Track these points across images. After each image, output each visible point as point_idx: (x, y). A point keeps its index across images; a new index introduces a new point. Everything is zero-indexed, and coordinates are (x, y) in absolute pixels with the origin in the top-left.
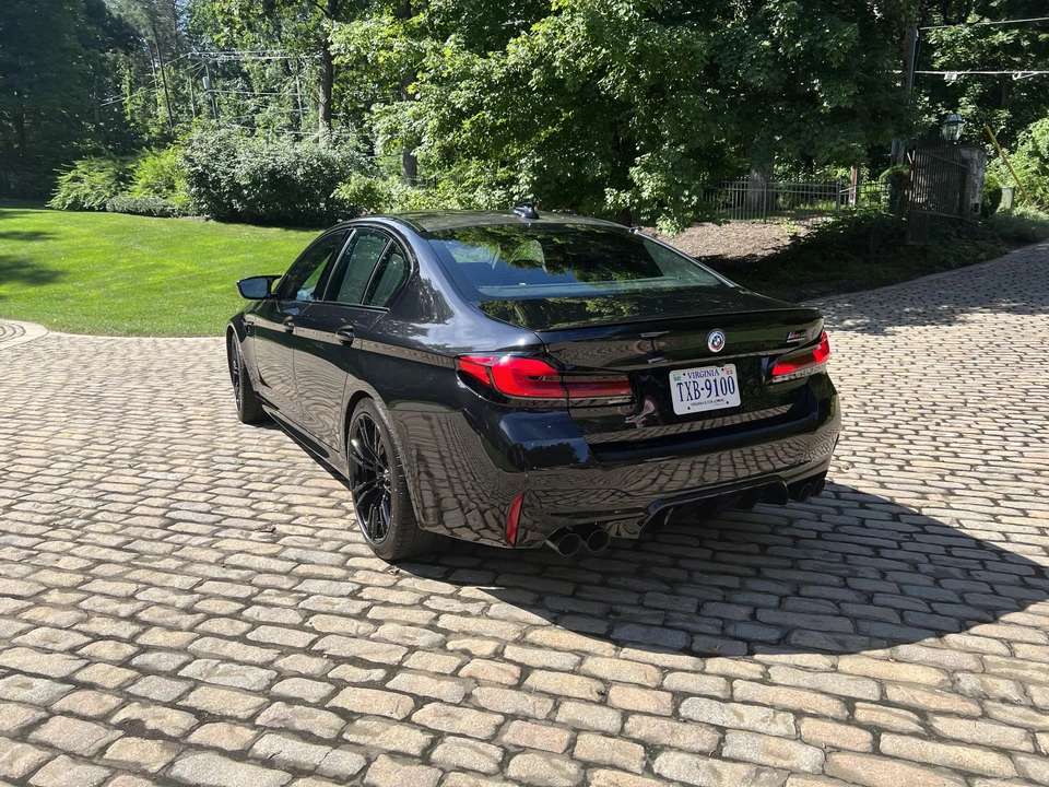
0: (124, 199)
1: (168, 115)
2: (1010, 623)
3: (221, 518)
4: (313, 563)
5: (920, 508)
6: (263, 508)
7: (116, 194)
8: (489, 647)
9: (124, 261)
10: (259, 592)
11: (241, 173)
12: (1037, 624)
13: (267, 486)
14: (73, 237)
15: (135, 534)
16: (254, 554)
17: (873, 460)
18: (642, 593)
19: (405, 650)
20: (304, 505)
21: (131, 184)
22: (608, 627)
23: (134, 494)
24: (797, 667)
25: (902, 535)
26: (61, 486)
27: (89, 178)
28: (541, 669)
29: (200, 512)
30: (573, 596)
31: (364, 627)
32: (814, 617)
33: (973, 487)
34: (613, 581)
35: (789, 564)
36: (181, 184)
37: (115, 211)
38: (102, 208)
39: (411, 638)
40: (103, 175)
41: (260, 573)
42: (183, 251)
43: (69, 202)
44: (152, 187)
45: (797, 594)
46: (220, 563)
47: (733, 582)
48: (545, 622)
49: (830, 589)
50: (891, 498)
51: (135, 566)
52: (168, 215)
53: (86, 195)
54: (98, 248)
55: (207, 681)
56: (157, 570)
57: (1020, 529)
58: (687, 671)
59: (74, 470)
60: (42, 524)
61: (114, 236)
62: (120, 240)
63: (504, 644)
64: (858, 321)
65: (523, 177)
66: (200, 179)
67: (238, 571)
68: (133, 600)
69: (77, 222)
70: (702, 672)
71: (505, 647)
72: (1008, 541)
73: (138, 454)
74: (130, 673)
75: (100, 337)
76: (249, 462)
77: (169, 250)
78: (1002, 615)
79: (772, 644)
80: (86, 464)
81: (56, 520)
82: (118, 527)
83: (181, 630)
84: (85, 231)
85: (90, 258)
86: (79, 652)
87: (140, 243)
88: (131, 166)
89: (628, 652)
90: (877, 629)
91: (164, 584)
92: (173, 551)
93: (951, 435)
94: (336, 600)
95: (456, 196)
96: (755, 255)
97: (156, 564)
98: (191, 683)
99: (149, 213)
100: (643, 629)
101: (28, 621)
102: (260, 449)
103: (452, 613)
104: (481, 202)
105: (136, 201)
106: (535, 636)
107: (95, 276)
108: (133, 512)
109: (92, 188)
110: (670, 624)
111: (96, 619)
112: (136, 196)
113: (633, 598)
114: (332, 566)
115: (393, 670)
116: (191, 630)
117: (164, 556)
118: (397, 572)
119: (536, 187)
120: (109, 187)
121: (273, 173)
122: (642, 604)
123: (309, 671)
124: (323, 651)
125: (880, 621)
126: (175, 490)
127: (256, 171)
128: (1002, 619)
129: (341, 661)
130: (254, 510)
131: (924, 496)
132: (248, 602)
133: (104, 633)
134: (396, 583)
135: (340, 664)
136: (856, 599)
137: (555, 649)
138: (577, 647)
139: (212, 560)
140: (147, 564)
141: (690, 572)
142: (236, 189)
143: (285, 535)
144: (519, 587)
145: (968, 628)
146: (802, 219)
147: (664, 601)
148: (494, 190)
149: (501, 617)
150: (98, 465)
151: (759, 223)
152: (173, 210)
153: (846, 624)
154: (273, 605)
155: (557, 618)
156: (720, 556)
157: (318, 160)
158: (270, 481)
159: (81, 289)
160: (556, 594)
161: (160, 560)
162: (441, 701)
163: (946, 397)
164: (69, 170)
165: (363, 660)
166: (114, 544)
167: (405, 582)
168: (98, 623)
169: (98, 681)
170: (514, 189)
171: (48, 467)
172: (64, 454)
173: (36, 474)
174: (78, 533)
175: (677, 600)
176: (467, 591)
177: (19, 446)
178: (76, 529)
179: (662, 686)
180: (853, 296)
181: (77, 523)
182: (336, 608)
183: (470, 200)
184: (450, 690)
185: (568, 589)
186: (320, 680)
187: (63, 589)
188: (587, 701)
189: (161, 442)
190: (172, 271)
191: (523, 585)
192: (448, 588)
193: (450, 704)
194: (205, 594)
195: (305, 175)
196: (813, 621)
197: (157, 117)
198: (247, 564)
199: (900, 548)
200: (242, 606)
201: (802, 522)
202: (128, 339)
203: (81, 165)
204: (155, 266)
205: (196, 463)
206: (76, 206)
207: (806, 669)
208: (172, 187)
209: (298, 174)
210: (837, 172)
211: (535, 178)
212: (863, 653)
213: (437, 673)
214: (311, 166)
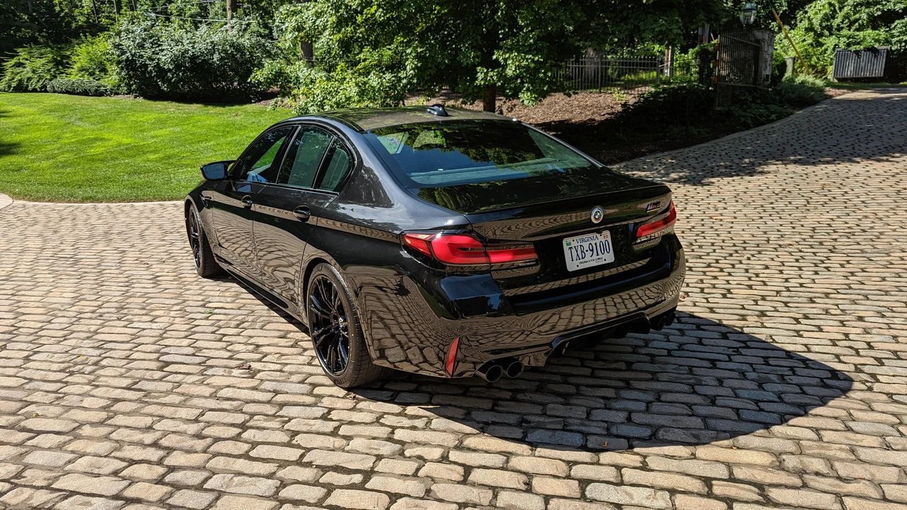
0: (62, 80)
1: (92, 5)
2: (816, 415)
3: (205, 359)
4: (287, 393)
5: (742, 328)
6: (236, 349)
7: (55, 77)
8: (437, 453)
9: (67, 135)
10: (251, 418)
11: (165, 58)
12: (836, 415)
13: (236, 331)
14: (20, 116)
15: (139, 376)
16: (239, 388)
17: (702, 290)
18: (544, 405)
19: (374, 458)
20: (268, 345)
21: (68, 68)
22: (523, 433)
23: (128, 342)
24: (666, 456)
25: (731, 350)
26: (65, 338)
27: (33, 63)
28: (479, 467)
29: (186, 355)
30: (492, 410)
31: (338, 442)
32: (674, 417)
33: (780, 309)
34: (520, 396)
35: (649, 376)
36: (113, 69)
37: (55, 92)
38: (44, 89)
39: (376, 449)
40: (43, 61)
41: (247, 403)
42: (119, 126)
43: (14, 85)
44: (87, 70)
45: (659, 400)
46: (213, 396)
47: (610, 393)
48: (475, 431)
49: (682, 395)
50: (719, 320)
51: (146, 402)
52: (101, 94)
53: (29, 79)
54: (43, 124)
55: (227, 491)
56: (165, 405)
57: (817, 341)
58: (586, 463)
59: (72, 324)
60: (60, 371)
61: (57, 114)
62: (62, 117)
63: (448, 450)
64: (681, 174)
65: (410, 65)
66: (129, 64)
67: (230, 402)
68: (152, 431)
69: (23, 102)
70: (598, 463)
71: (449, 452)
72: (809, 351)
73: (122, 308)
74: (165, 489)
75: (59, 204)
76: (216, 311)
77: (106, 125)
78: (810, 410)
79: (646, 440)
80: (81, 318)
81: (70, 367)
82: (123, 371)
83: (197, 452)
84: (31, 110)
85: (38, 134)
86: (121, 474)
87: (80, 119)
88: (68, 53)
89: (540, 451)
90: (721, 425)
91: (173, 416)
92: (173, 388)
93: (760, 267)
94: (312, 422)
95: (354, 80)
96: (594, 120)
97: (162, 400)
98: (216, 494)
99: (85, 93)
100: (550, 433)
101: (73, 452)
102: (222, 299)
103: (403, 428)
104: (375, 84)
105: (73, 83)
106: (469, 442)
107: (44, 149)
108: (131, 357)
109: (34, 72)
110: (568, 428)
111: (126, 447)
112: (73, 78)
113: (538, 409)
114: (303, 394)
115: (368, 474)
116: (205, 451)
117: (168, 393)
118: (354, 397)
119: (420, 71)
120: (49, 70)
121: (193, 58)
122: (545, 414)
123: (305, 479)
124: (311, 462)
125: (723, 419)
126: (161, 337)
127: (178, 57)
128: (810, 412)
129: (327, 469)
130: (229, 351)
131: (743, 318)
132: (244, 427)
133: (136, 458)
134: (355, 406)
135: (326, 472)
136: (702, 401)
137: (487, 452)
138: (503, 450)
139: (207, 395)
140: (155, 400)
141: (577, 386)
142: (161, 71)
143: (259, 371)
144: (451, 405)
145: (787, 421)
146: (629, 89)
147: (561, 410)
148: (384, 74)
149: (441, 429)
150: (91, 318)
151: (596, 93)
152: (106, 90)
153: (697, 422)
154: (264, 429)
155: (484, 428)
156: (597, 373)
157: (230, 46)
158: (237, 326)
159: (33, 161)
160: (479, 409)
161: (165, 397)
162: (409, 496)
163: (753, 236)
164: (12, 57)
165: (343, 467)
166: (124, 385)
167: (361, 405)
168: (129, 450)
169: (142, 496)
170: (402, 74)
171: (49, 322)
172: (59, 310)
173: (41, 329)
174: (92, 377)
175: (571, 409)
176: (411, 410)
177: (20, 304)
178: (89, 374)
179: (570, 475)
180: (674, 153)
181: (89, 369)
182: (314, 428)
183: (365, 83)
184: (414, 487)
185: (488, 404)
186: (314, 485)
187: (92, 424)
188: (517, 490)
189: (139, 297)
190: (111, 143)
191: (453, 403)
192: (396, 408)
193: (416, 498)
194: (208, 422)
195: (221, 59)
196: (674, 421)
197: (83, 7)
198: (235, 396)
199: (730, 360)
200: (240, 430)
201: (655, 343)
202: (84, 205)
203: (23, 54)
204: (96, 139)
205: (172, 314)
206: (21, 88)
207: (672, 457)
208: (104, 70)
209: (215, 59)
210: (654, 48)
211: (419, 65)
212: (713, 443)
213: (402, 475)
214: (225, 51)
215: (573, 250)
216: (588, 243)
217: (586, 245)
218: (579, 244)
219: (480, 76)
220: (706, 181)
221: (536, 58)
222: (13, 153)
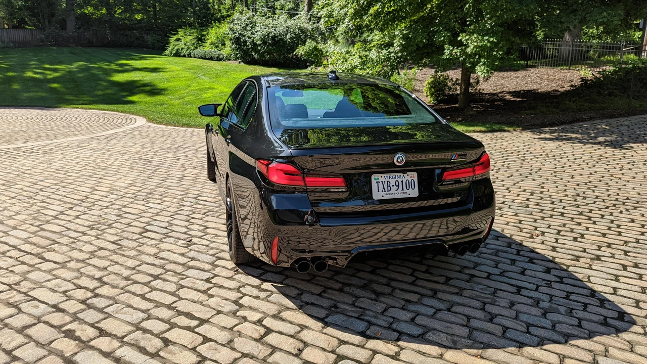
0: (200, 50)
1: (231, 3)
2: (574, 346)
3: (170, 231)
4: (199, 261)
5: (568, 266)
6: (192, 228)
7: (196, 48)
8: (256, 316)
9: (194, 85)
10: (165, 273)
11: (257, 37)
12: (592, 348)
13: (201, 216)
14: (172, 71)
15: (125, 236)
16: (174, 253)
17: (559, 232)
18: (358, 297)
19: (215, 312)
20: (213, 228)
21: (204, 42)
22: (327, 314)
23: (137, 215)
24: (419, 352)
25: (544, 282)
26: (107, 207)
27: (184, 39)
28: (276, 332)
29: (162, 227)
30: (320, 295)
31: (202, 297)
32: (448, 325)
34: (347, 289)
35: (457, 291)
36: (228, 43)
37: (195, 57)
38: (189, 56)
39: (222, 307)
40: (191, 38)
41: (171, 263)
42: (224, 80)
43: (174, 52)
44: (214, 44)
45: (449, 310)
46: (156, 256)
47: (414, 298)
48: (295, 307)
49: (470, 309)
50: (554, 258)
51: (116, 252)
52: (220, 60)
53: (182, 49)
54: (183, 77)
55: (114, 315)
56: (124, 256)
57: (629, 287)
58: (354, 345)
59: (117, 199)
60: (87, 227)
61: (192, 71)
62: (194, 73)
63: (266, 315)
66: (237, 41)
67: (161, 261)
68: (105, 270)
69: (176, 63)
70: (363, 347)
71: (266, 318)
72: (615, 293)
73: (150, 193)
74: (83, 307)
75: (169, 127)
76: (200, 202)
77: (217, 79)
78: (572, 340)
79: (414, 337)
80: (124, 197)
81: (95, 225)
82: (119, 231)
83: (118, 288)
84: (179, 68)
85: (178, 83)
86: (67, 293)
87: (204, 75)
88: (205, 33)
89: (330, 330)
90: (484, 338)
91: (123, 264)
92: (137, 246)
93: (626, 220)
94: (198, 281)
95: (358, 54)
96: (557, 91)
97: (125, 253)
98: (106, 315)
99: (211, 59)
100: (345, 318)
101: (54, 275)
102: (209, 195)
103: (250, 296)
104: (374, 57)
105: (205, 52)
106: (285, 314)
107: (179, 93)
108: (131, 224)
109: (185, 44)
110: (362, 317)
111: (83, 278)
112: (206, 49)
113: (350, 300)
114: (208, 263)
115: (203, 322)
116: (122, 289)
117: (131, 249)
118: (237, 270)
119: (404, 48)
120: (194, 44)
121: (274, 37)
122: (354, 304)
123: (163, 317)
124: (176, 307)
125: (489, 333)
126: (157, 214)
127: (265, 36)
128: (570, 342)
129: (181, 314)
130: (188, 228)
131: (577, 259)
132: (156, 277)
133: (82, 285)
134: (233, 276)
135: (180, 315)
136: (483, 317)
137: (291, 323)
138: (302, 323)
139: (152, 254)
140: (122, 252)
141: (394, 289)
142: (254, 45)
143: (195, 244)
144: (294, 286)
145: (543, 345)
146: (595, 67)
147: (365, 303)
148: (382, 49)
149: (274, 301)
150: (129, 198)
151: (566, 69)
152: (223, 57)
153: (465, 331)
154: (167, 281)
155: (302, 307)
156: (419, 282)
157: (298, 30)
158: (204, 214)
159: (171, 100)
160: (310, 292)
161: (129, 251)
162: (216, 342)
163: (639, 194)
164: (175, 35)
165: (192, 314)
166: (112, 240)
167: (237, 277)
168: (83, 280)
169: (67, 309)
170: (391, 49)
171: (106, 197)
172: (117, 190)
173: (99, 200)
174: (100, 232)
175: (375, 304)
176: (267, 286)
177: (99, 184)
178: (100, 231)
179: (335, 351)
180: (611, 121)
181: (103, 227)
182: (195, 286)
183: (366, 56)
184: (223, 337)
185: (318, 290)
186: (165, 322)
187: (78, 261)
188: (289, 353)
189: (164, 188)
190: (217, 91)
191: (296, 285)
192: (256, 282)
193: (220, 344)
194: (139, 271)
195: (291, 38)
196: (447, 327)
197: (225, 4)
198: (167, 258)
199: (537, 290)
200: (153, 279)
201: (482, 267)
202: (182, 128)
203: (181, 32)
204: (209, 88)
205: (175, 201)
206: (177, 55)
207: (424, 354)
208: (224, 45)
209: (288, 38)
210: (635, 35)
211: (403, 43)
212: (464, 350)
213: (223, 327)
214: (295, 33)
215: (380, 184)
216: (395, 180)
217: (393, 182)
218: (387, 180)
219: (447, 52)
220: (627, 145)
221: (492, 39)
222: (162, 94)
